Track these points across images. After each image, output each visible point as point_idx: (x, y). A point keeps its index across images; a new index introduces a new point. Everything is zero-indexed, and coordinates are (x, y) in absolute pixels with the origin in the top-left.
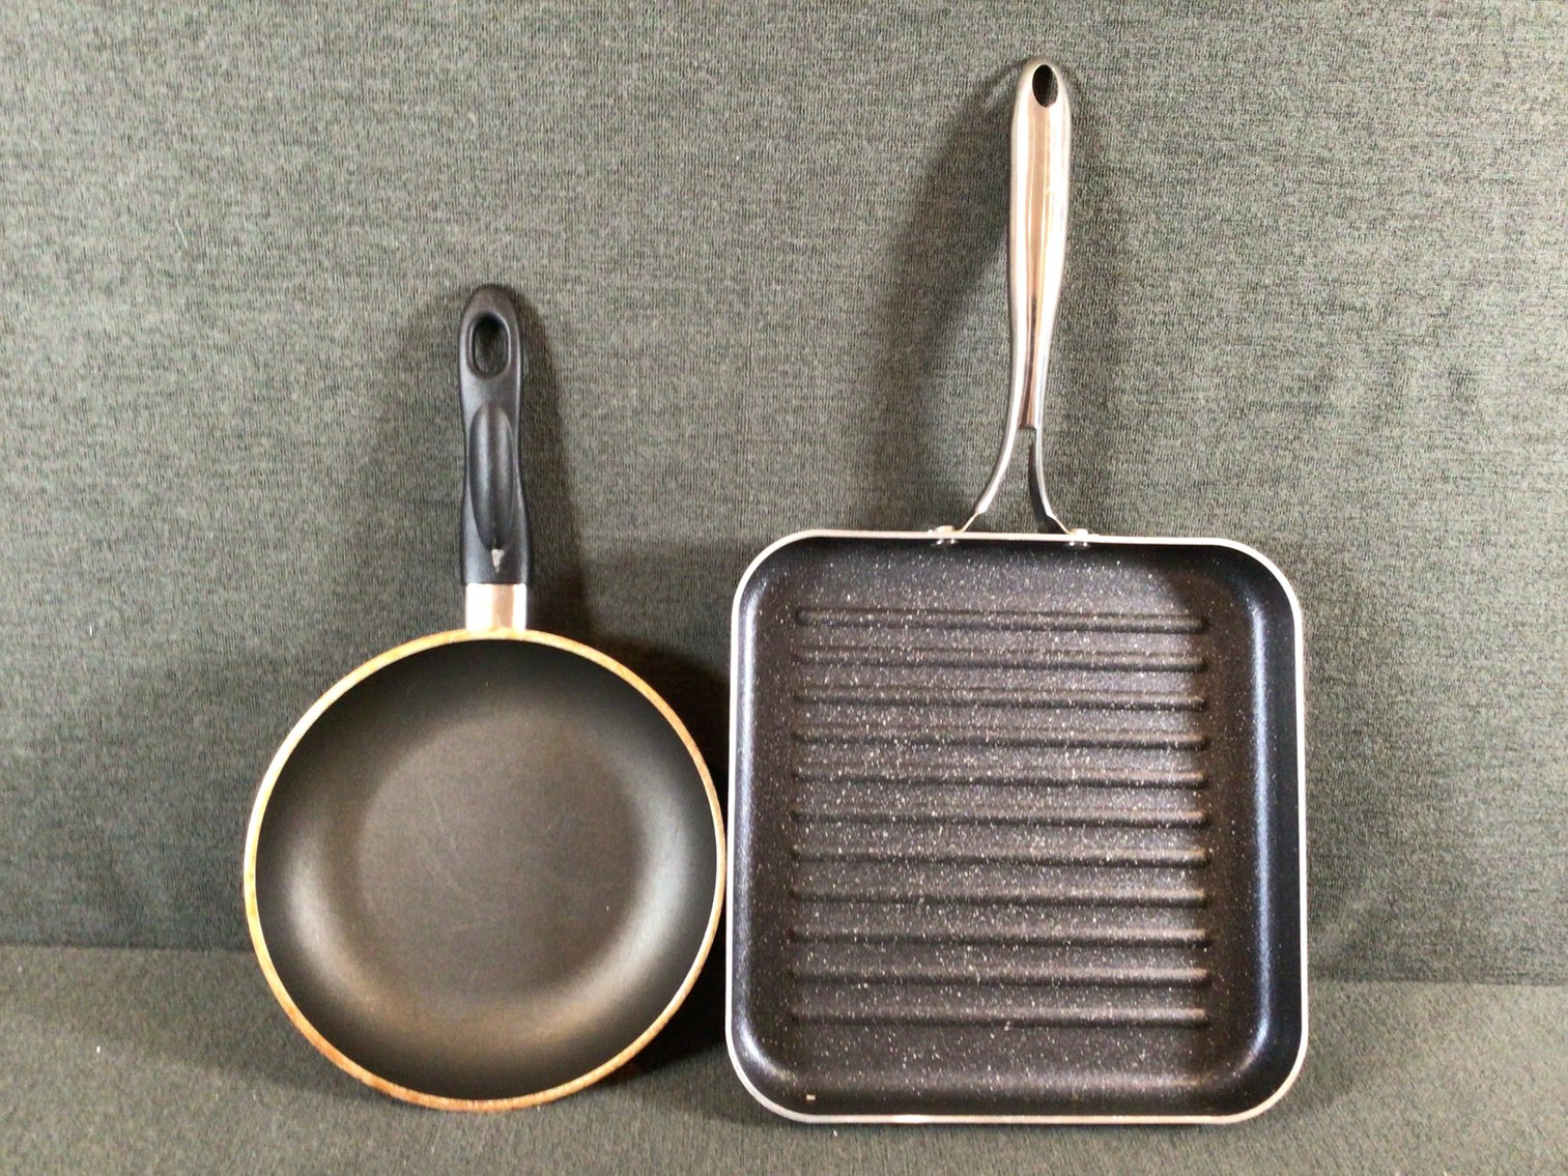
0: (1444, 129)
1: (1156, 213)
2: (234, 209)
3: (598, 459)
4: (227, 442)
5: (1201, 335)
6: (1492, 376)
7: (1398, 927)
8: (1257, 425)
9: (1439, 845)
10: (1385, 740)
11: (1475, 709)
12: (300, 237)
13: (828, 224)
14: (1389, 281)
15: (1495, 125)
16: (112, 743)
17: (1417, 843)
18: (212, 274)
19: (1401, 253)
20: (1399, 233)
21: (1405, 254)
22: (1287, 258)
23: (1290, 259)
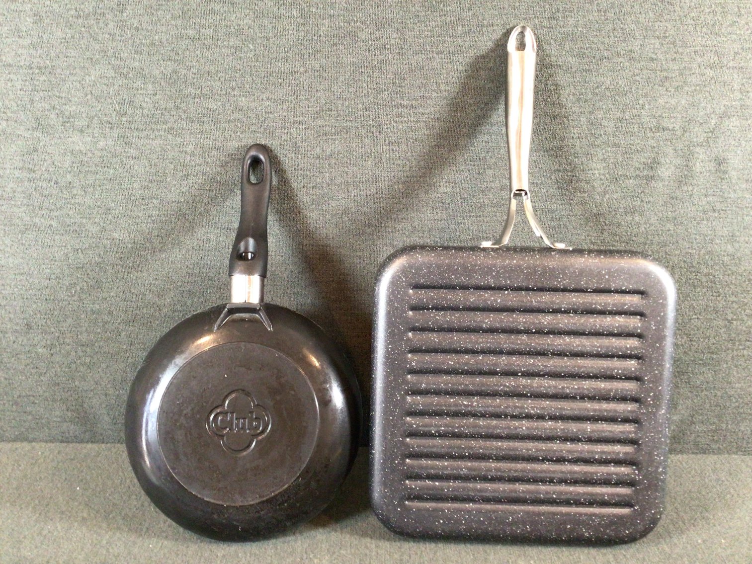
0: (710, 43)
1: (574, 86)
2: (140, 92)
3: (310, 207)
4: (137, 202)
5: (596, 143)
6: (735, 161)
7: (695, 428)
8: (623, 186)
9: (715, 387)
10: (688, 337)
11: (730, 322)
12: (171, 105)
13: (418, 94)
14: (685, 116)
15: (735, 41)
16: (83, 345)
17: (704, 387)
18: (130, 122)
19: (690, 103)
20: (689, 93)
21: (692, 103)
22: (636, 106)
23: (638, 107)
